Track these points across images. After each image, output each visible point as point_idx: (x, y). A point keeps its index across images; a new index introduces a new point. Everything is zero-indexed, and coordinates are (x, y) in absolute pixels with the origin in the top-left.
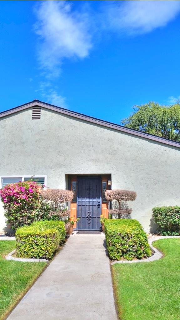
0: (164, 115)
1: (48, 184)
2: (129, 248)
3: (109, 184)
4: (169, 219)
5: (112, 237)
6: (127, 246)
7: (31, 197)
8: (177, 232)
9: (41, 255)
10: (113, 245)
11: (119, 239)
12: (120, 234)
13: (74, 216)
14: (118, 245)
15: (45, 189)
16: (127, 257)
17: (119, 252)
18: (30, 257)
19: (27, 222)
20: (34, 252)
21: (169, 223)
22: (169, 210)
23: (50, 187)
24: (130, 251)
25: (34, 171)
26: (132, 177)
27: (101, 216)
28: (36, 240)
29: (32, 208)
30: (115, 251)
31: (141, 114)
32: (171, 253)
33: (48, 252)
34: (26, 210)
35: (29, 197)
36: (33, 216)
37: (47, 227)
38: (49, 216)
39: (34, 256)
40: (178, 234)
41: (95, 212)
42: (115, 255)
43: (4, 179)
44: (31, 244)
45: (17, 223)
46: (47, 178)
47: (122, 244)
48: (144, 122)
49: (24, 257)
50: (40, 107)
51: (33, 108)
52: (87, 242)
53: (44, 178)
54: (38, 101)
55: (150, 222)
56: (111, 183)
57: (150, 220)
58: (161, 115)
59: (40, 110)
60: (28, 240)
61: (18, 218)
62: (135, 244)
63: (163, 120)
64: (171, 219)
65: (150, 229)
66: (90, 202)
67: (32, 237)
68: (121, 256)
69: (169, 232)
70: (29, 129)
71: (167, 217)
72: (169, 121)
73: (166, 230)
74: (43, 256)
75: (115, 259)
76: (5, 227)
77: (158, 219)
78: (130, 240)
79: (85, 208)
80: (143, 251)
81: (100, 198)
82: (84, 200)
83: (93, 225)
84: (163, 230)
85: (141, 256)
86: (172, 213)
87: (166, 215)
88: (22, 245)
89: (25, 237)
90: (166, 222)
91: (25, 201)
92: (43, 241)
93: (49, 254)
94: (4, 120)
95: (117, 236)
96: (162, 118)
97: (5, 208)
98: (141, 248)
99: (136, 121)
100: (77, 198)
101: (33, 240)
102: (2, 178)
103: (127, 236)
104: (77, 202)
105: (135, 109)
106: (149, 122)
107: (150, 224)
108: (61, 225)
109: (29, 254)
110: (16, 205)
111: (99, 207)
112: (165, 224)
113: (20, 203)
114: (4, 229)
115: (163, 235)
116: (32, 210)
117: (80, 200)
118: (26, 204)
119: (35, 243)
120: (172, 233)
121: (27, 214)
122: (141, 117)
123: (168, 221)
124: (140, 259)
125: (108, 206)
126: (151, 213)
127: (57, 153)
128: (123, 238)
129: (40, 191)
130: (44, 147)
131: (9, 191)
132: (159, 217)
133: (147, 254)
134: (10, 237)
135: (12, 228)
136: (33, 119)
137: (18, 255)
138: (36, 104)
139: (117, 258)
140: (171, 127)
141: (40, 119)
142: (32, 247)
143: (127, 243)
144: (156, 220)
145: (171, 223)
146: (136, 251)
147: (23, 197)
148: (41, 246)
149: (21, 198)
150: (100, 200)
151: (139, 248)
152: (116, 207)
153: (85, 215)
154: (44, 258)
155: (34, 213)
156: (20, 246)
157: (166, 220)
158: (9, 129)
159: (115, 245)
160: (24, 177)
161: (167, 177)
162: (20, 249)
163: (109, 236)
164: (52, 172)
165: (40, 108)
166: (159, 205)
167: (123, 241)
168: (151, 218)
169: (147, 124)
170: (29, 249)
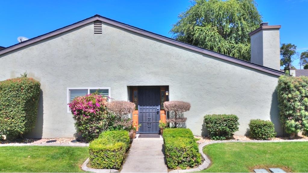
0: (220, 10)
1: (112, 95)
2: (183, 160)
3: (167, 94)
4: (218, 126)
5: (170, 151)
6: (182, 158)
7: (98, 110)
8: (224, 136)
9: (111, 166)
10: (170, 157)
11: (175, 152)
12: (177, 148)
13: (136, 122)
14: (174, 157)
15: (110, 100)
16: (182, 166)
17: (175, 163)
18: (103, 168)
19: (95, 131)
20: (105, 164)
21: (218, 130)
22: (218, 119)
23: (114, 98)
24: (184, 162)
25: (99, 84)
26: (187, 88)
27: (160, 121)
28: (107, 154)
29: (99, 119)
30: (172, 162)
31: (198, 8)
32: (217, 161)
33: (117, 163)
34: (95, 122)
35: (97, 111)
36: (101, 126)
37: (114, 138)
38: (115, 125)
39: (105, 167)
40: (225, 138)
41: (154, 117)
42: (172, 165)
43: (72, 91)
44: (103, 157)
45: (87, 132)
46: (111, 90)
47: (178, 156)
48: (200, 16)
49: (97, 167)
50: (101, 21)
51: (94, 23)
52: (148, 148)
53: (108, 90)
54: (99, 16)
55: (202, 127)
56: (169, 94)
57: (202, 125)
58: (217, 10)
59: (101, 25)
60: (100, 154)
61: (88, 128)
62: (188, 156)
63: (219, 15)
64: (219, 126)
65: (202, 133)
66: (150, 110)
67: (103, 151)
68: (177, 166)
69: (217, 137)
70: (91, 43)
71: (216, 125)
72: (225, 16)
73: (215, 135)
74: (113, 167)
75: (172, 168)
76: (75, 133)
77: (209, 127)
78: (185, 153)
79: (146, 114)
80: (195, 161)
81: (159, 106)
82: (144, 107)
83: (153, 128)
84: (213, 135)
85: (193, 165)
86: (221, 122)
87: (216, 123)
88: (94, 157)
89: (97, 151)
90: (215, 129)
91: (93, 114)
92: (113, 155)
93: (118, 165)
94: (67, 34)
95: (174, 150)
96: (219, 13)
97: (75, 119)
98: (193, 159)
99: (193, 16)
100: (139, 106)
101: (104, 154)
102: (69, 90)
103: (182, 150)
104: (139, 109)
105: (193, 3)
106: (206, 16)
107: (202, 129)
108: (126, 135)
109: (101, 165)
110: (86, 118)
111: (158, 114)
112: (214, 130)
113: (89, 116)
114: (74, 135)
115: (212, 139)
116: (100, 121)
117: (141, 107)
118: (94, 116)
119: (106, 157)
120: (220, 137)
121: (95, 125)
122: (198, 11)
123: (217, 128)
124: (192, 167)
125: (166, 113)
126: (203, 119)
127: (119, 67)
128: (179, 151)
129: (105, 103)
130: (107, 61)
131: (78, 105)
132: (210, 125)
133: (198, 162)
134: (82, 142)
135: (83, 136)
136: (95, 33)
137: (92, 165)
138: (97, 18)
139: (173, 168)
140: (227, 22)
141: (101, 33)
142: (103, 160)
143: (182, 155)
144: (208, 127)
145: (219, 129)
146: (189, 161)
147: (91, 111)
148: (111, 159)
149: (89, 112)
150: (159, 108)
151: (191, 159)
152: (172, 114)
153: (146, 121)
154: (114, 168)
155: (101, 123)
156: (94, 159)
157: (216, 127)
158: (72, 44)
159: (172, 157)
160: (89, 88)
161: (218, 88)
162: (93, 161)
163: (167, 150)
164: (116, 84)
165: (101, 23)
166: (210, 112)
167: (179, 154)
168: (202, 123)
169: (203, 18)
170: (101, 161)
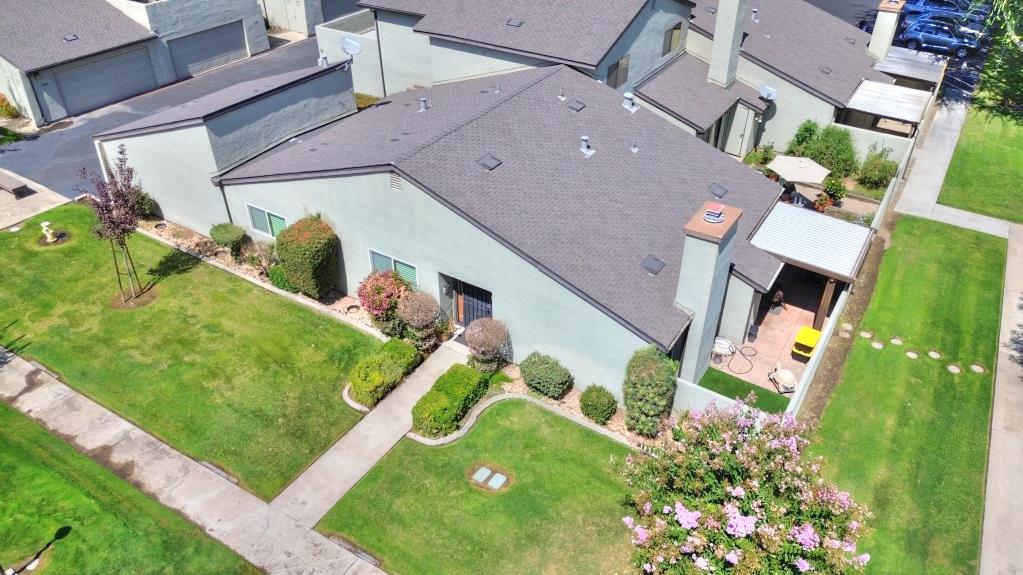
1: (420, 276)
25: (404, 256)
43: (374, 253)
46: (418, 269)
53: (415, 267)
59: (399, 177)
136: (393, 187)
138: (393, 168)
141: (401, 190)
158: (367, 192)
160: (393, 257)
164: (424, 264)
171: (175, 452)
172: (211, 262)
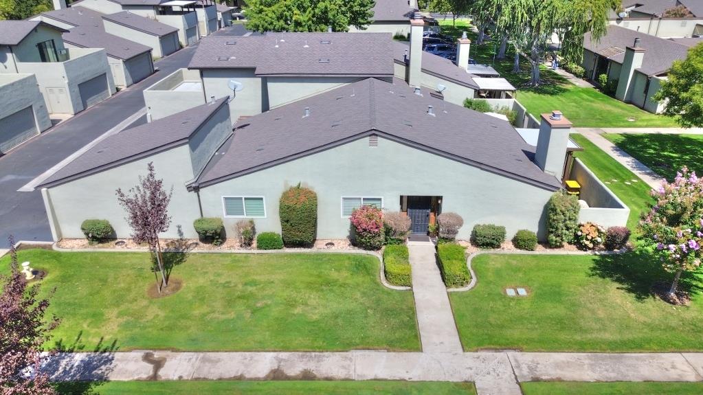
1: (385, 203)
2: (457, 282)
3: (439, 202)
9: (406, 284)
25: (372, 193)
26: (461, 199)
27: (430, 224)
41: (423, 220)
46: (384, 198)
49: (395, 285)
51: (370, 136)
53: (381, 198)
54: (375, 130)
56: (442, 203)
65: (470, 238)
66: (420, 213)
70: (366, 155)
75: (449, 287)
79: (415, 217)
82: (414, 210)
100: (408, 209)
102: (343, 198)
111: (427, 217)
117: (411, 210)
127: (392, 177)
136: (370, 146)
141: (376, 145)
145: (487, 242)
153: (415, 222)
154: (408, 286)
160: (362, 197)
164: (389, 194)
165: (377, 136)
171: (326, 354)
172: (193, 251)
